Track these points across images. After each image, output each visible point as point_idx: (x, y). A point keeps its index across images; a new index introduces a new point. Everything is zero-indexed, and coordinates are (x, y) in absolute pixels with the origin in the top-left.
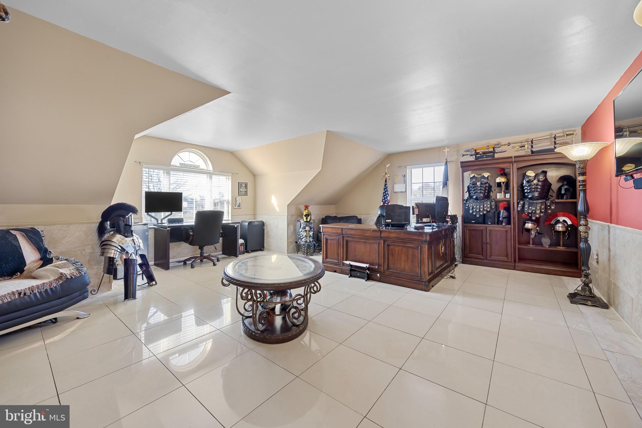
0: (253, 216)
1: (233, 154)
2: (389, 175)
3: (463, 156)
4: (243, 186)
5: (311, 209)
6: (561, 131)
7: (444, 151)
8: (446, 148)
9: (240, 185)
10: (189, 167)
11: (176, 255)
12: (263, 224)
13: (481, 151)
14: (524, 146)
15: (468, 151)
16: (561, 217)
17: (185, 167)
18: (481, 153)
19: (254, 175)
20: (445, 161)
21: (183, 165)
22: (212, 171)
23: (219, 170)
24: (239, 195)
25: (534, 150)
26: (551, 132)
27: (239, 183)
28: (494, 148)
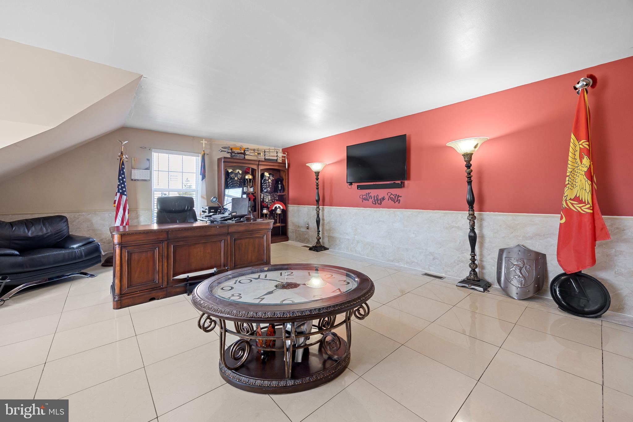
2: (127, 157)
3: (221, 152)
6: (273, 148)
7: (201, 142)
8: (204, 140)
13: (236, 150)
14: (260, 154)
15: (225, 148)
16: (277, 204)
18: (236, 152)
20: (203, 153)
25: (266, 158)
26: (270, 147)
28: (244, 151)
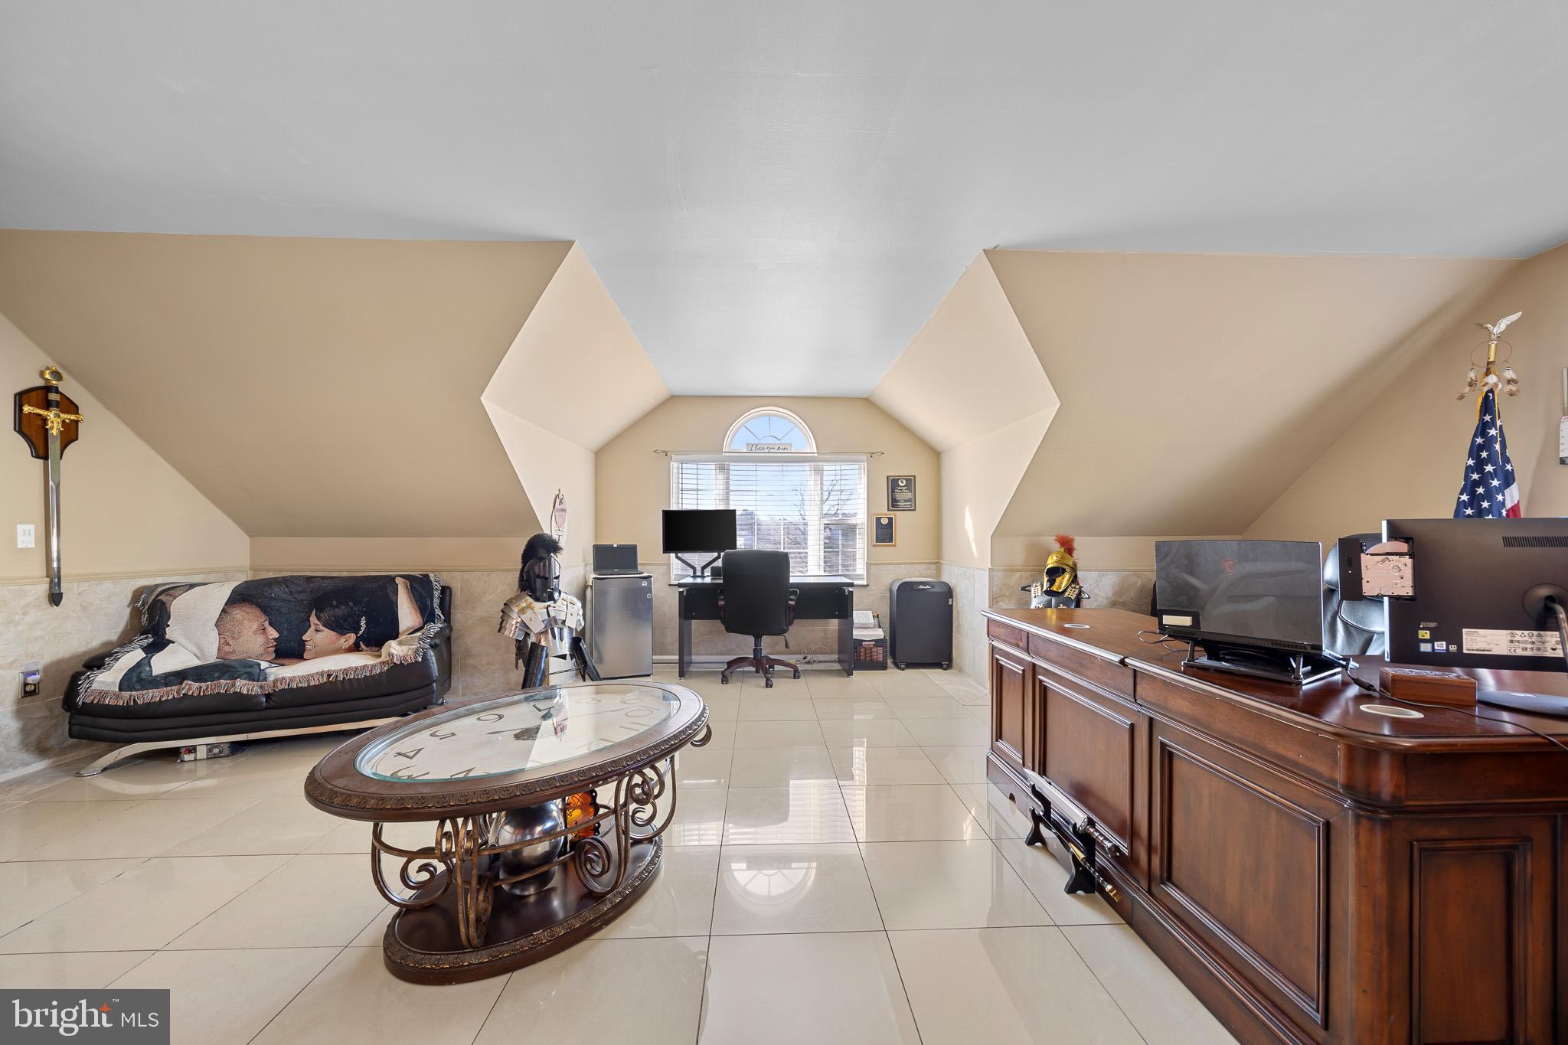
0: (934, 566)
1: (868, 402)
4: (900, 486)
5: (1085, 550)
9: (893, 483)
10: (767, 451)
11: (735, 647)
12: (949, 592)
17: (758, 451)
19: (936, 455)
21: (754, 447)
22: (816, 455)
23: (832, 450)
24: (888, 510)
27: (888, 477)
